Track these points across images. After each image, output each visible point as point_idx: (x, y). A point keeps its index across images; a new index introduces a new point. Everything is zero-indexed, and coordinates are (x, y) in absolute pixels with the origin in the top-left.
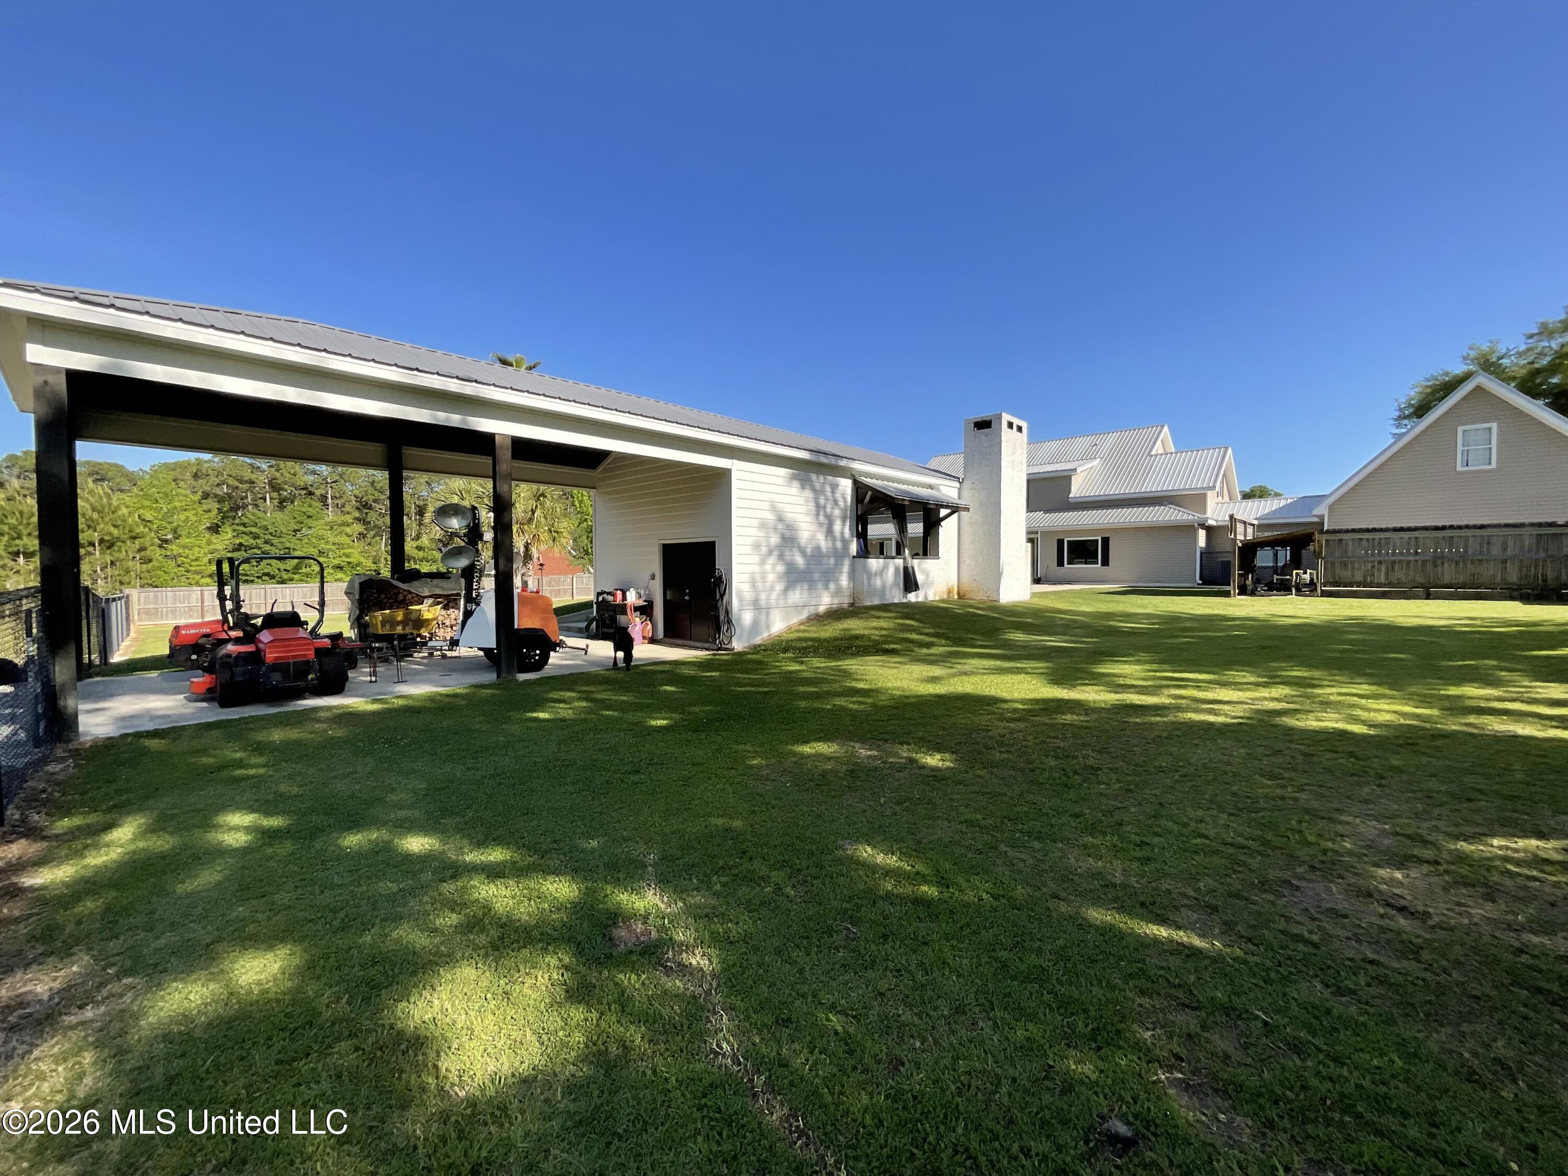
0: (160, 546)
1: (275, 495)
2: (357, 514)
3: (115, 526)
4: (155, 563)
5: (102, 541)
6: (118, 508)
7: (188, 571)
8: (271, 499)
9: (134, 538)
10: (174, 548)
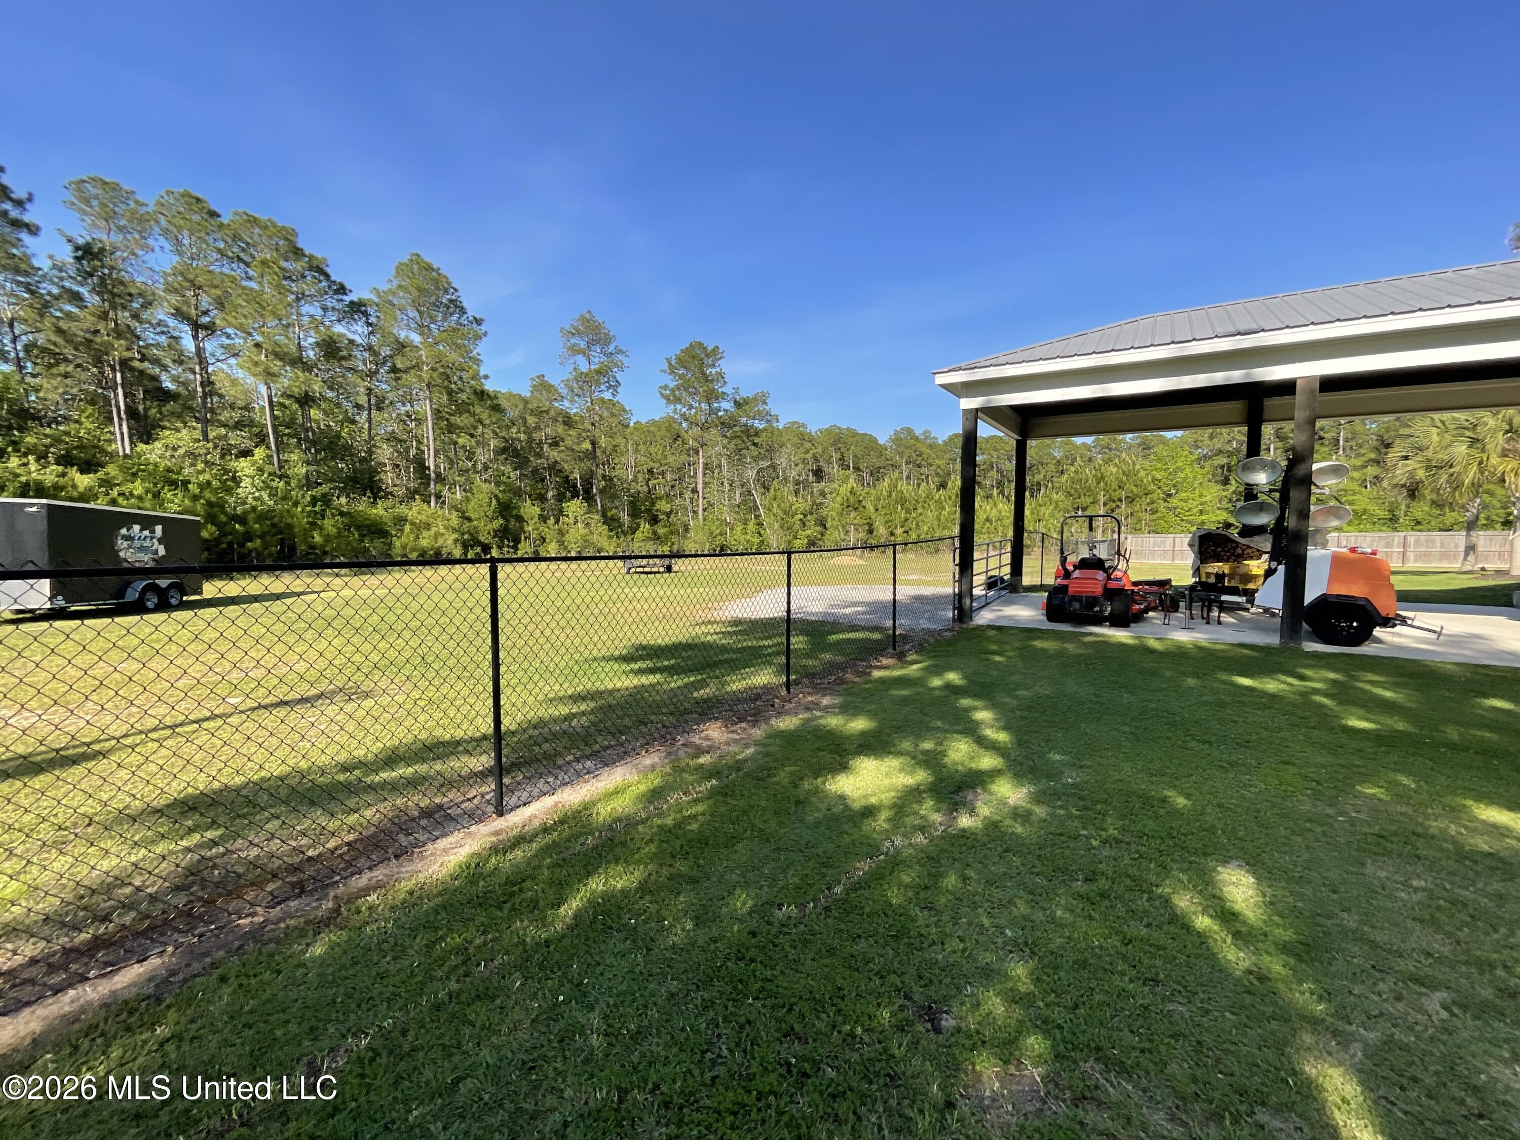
0: (1165, 501)
1: (1280, 444)
2: (1373, 456)
3: (1136, 486)
4: (1159, 514)
5: (1127, 497)
6: (1138, 471)
7: (1182, 520)
8: (1275, 449)
9: (1147, 494)
10: (1174, 501)
